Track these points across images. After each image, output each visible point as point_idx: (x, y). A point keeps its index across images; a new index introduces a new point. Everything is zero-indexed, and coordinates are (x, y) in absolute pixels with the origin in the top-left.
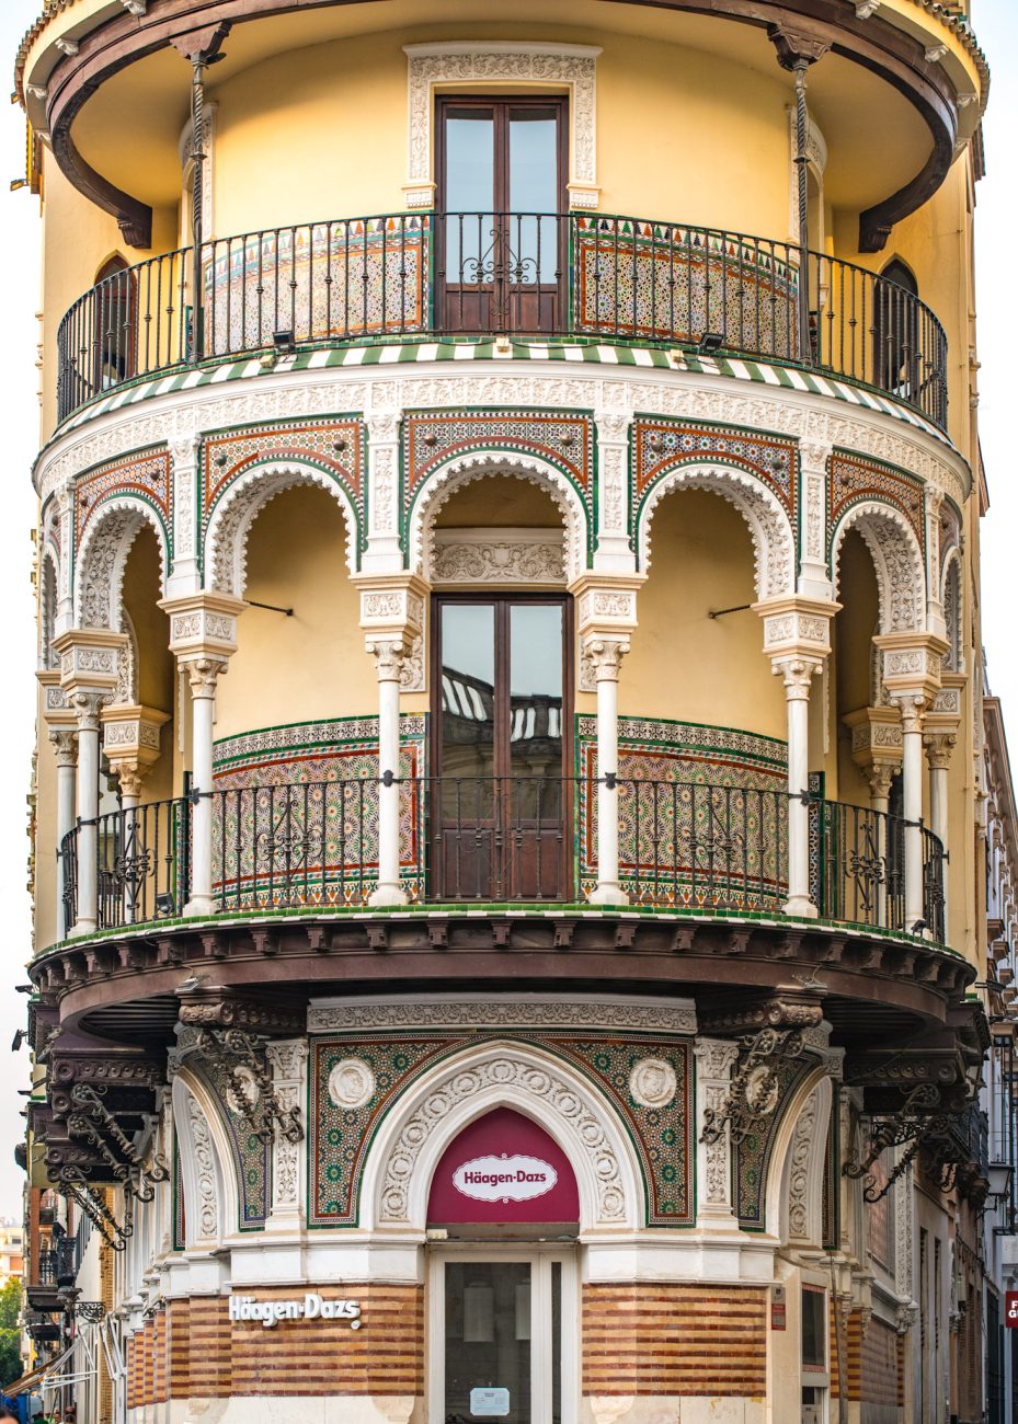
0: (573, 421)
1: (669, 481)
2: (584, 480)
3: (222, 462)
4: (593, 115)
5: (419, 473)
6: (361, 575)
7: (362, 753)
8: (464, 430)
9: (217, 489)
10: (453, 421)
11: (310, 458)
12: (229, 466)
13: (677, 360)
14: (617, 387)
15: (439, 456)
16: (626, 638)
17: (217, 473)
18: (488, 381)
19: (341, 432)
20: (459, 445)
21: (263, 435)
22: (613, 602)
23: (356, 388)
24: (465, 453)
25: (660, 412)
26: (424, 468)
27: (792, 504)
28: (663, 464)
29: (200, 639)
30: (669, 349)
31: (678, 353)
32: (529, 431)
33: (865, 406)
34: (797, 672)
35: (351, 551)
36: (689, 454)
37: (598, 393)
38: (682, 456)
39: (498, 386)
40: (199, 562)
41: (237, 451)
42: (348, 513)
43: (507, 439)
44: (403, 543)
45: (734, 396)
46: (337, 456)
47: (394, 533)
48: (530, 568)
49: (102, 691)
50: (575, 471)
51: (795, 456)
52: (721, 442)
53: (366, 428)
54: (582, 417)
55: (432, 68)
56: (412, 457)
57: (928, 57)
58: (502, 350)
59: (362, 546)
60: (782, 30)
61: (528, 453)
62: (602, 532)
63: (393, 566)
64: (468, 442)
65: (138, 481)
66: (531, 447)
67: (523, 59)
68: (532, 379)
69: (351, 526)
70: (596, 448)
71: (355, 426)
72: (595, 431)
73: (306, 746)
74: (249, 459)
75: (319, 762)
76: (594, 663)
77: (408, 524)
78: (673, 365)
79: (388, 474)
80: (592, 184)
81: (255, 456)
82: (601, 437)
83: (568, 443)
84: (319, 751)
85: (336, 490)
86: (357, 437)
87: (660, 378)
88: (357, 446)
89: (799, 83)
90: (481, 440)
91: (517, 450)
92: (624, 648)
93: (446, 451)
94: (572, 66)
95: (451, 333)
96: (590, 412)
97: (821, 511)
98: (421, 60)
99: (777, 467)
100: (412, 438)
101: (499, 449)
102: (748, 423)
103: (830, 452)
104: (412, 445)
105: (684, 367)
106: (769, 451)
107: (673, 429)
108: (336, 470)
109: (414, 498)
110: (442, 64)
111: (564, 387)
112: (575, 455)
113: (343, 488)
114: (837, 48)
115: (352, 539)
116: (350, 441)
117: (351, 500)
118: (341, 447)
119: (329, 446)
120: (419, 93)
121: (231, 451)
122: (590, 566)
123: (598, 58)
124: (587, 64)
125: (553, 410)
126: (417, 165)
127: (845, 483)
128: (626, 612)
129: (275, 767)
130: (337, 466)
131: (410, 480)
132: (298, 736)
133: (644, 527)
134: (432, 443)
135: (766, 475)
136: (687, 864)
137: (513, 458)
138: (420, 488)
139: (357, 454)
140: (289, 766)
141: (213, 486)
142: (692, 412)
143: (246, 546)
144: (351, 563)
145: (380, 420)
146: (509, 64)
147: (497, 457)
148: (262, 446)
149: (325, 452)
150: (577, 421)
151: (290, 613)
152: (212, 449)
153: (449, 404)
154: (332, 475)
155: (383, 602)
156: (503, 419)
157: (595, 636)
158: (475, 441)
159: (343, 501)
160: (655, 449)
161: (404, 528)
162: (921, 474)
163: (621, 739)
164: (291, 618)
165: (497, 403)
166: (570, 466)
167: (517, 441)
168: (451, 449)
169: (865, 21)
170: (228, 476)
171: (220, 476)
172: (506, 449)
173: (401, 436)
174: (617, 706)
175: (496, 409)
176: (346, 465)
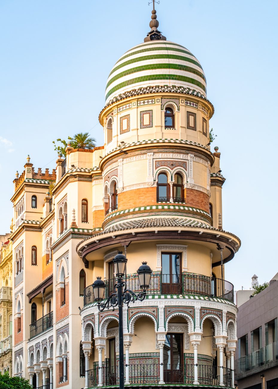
0: (191, 308)
1: (205, 318)
2: (193, 318)
3: (132, 313)
4: (187, 256)
5: (167, 316)
6: (158, 332)
7: (150, 358)
8: (174, 309)
9: (131, 317)
10: (173, 308)
11: (148, 313)
12: (133, 313)
13: (207, 298)
14: (198, 303)
15: (170, 313)
16: (199, 343)
17: (131, 314)
18: (178, 302)
19: (154, 309)
20: (174, 312)
21: (140, 309)
22: (197, 337)
23: (156, 302)
24: (175, 313)
25: (204, 307)
26: (168, 315)
27: (222, 321)
28: (204, 315)
29: (128, 341)
30: (205, 297)
31: (207, 297)
32: (185, 309)
33: (226, 303)
34: (222, 347)
35: (156, 328)
36: (208, 313)
37: (195, 304)
38: (207, 314)
39: (180, 302)
40: (128, 328)
41: (135, 311)
42: (155, 322)
43: (181, 311)
44: (165, 327)
45: (214, 304)
46: (153, 313)
47: (163, 325)
48: (178, 330)
49: (103, 347)
50: (192, 316)
51: (222, 313)
52: (212, 311)
53: (158, 308)
54: (193, 307)
55: (161, 248)
56: (166, 313)
57: (235, 246)
58: (181, 297)
59: (158, 327)
60: (220, 244)
61: (185, 313)
62: (196, 326)
63: (163, 331)
64: (175, 311)
65: (115, 314)
66: (185, 312)
67: (176, 247)
68: (185, 301)
69: (156, 324)
70: (195, 312)
71: (156, 308)
72: (195, 310)
73: (139, 357)
74: (137, 312)
75: (142, 360)
76: (194, 346)
77: (166, 324)
78: (207, 299)
79: (162, 316)
80: (186, 267)
81: (138, 312)
82: (196, 311)
83: (191, 312)
84: (141, 358)
85: (153, 318)
86: (157, 310)
87: (204, 301)
88: (157, 311)
89: (221, 253)
90: (177, 311)
91: (183, 313)
92: (199, 344)
93: (171, 313)
94: (183, 248)
95: (172, 294)
96: (194, 307)
97: (225, 322)
98: (159, 247)
99: (220, 315)
100: (166, 310)
101: (180, 312)
102: (216, 308)
103: (227, 312)
104: (166, 311)
105: (208, 300)
106: (219, 312)
107: (206, 309)
108: (153, 315)
109: (166, 320)
110: (163, 248)
111: (190, 303)
112: (192, 314)
113: (154, 318)
114: (226, 247)
115: (156, 326)
116: (156, 310)
117: (156, 320)
118: (154, 311)
119: (152, 311)
120: (159, 252)
121: (134, 311)
122: (194, 331)
123: (188, 247)
124: (185, 248)
125: (188, 306)
126: (159, 264)
127: (228, 317)
128: (199, 339)
129: (133, 360)
130: (153, 314)
131: (166, 317)
132: (137, 355)
133: (202, 325)
134: (169, 311)
135: (218, 316)
136: (207, 378)
137: (182, 314)
138: (167, 318)
139: (157, 313)
140: (136, 360)
141: (130, 316)
142: (209, 306)
143: (134, 326)
144: (156, 330)
145: (161, 307)
146: (173, 248)
147: (180, 314)
148: (140, 310)
149: (151, 312)
150: (192, 308)
151: (136, 335)
152: (130, 310)
153: (172, 305)
154: (152, 316)
155: (161, 336)
156: (181, 308)
157: (194, 342)
158: (176, 311)
159: (154, 320)
160: (203, 313)
161: (165, 325)
162: (235, 314)
163: (198, 358)
164: (136, 336)
165: (180, 305)
166: (191, 315)
167: (183, 311)
168: (172, 312)
169: (230, 242)
170: (133, 315)
171: (132, 315)
172: (181, 312)
173: (164, 310)
174: (198, 352)
175: (180, 306)
176: (155, 314)
